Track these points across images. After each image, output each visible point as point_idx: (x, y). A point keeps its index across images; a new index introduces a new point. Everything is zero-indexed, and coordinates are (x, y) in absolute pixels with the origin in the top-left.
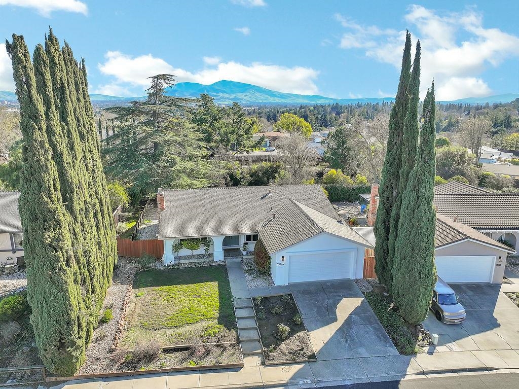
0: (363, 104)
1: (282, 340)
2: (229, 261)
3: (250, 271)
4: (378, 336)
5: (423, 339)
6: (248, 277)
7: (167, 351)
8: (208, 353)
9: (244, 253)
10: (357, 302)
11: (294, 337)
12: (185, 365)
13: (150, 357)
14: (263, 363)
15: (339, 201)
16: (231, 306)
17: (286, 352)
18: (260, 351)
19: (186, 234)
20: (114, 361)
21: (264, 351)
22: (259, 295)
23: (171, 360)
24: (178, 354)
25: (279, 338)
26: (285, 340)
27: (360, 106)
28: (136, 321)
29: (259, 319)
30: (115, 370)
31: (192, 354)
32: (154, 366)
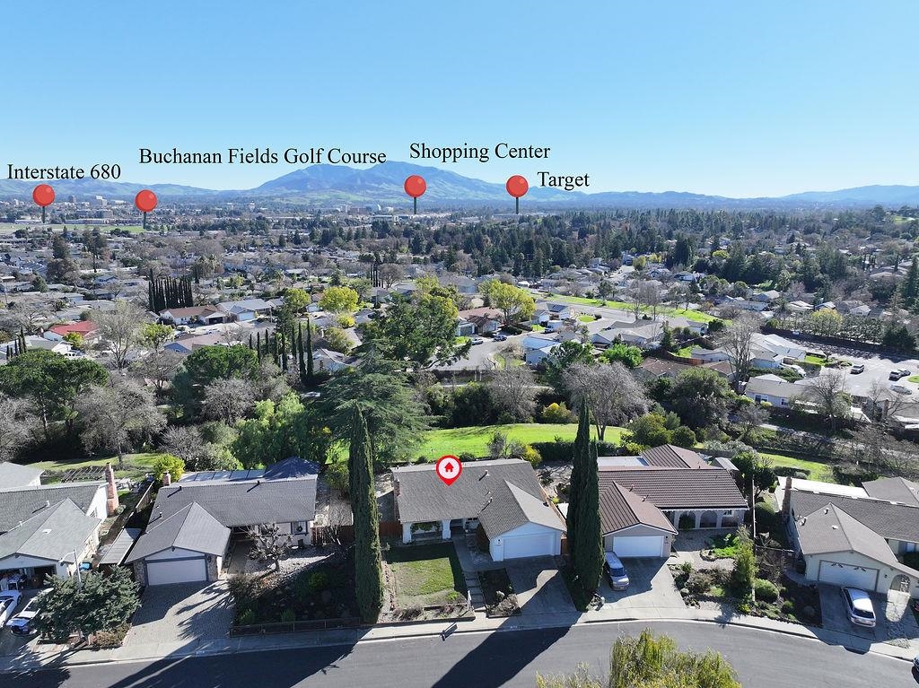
0: (625, 213)
1: (499, 601)
2: (455, 538)
3: (473, 549)
4: (564, 599)
5: (595, 601)
6: (472, 554)
7: (427, 609)
8: (452, 610)
9: (467, 531)
10: (553, 573)
11: (507, 599)
12: (439, 618)
13: (417, 613)
14: (487, 617)
15: (554, 460)
16: (463, 578)
17: (502, 609)
18: (485, 608)
19: (422, 520)
20: (396, 615)
21: (488, 609)
22: (482, 569)
23: (430, 615)
24: (434, 611)
25: (497, 600)
26: (501, 601)
27: (620, 216)
28: (400, 590)
29: (483, 588)
30: (397, 620)
31: (442, 611)
32: (421, 618)
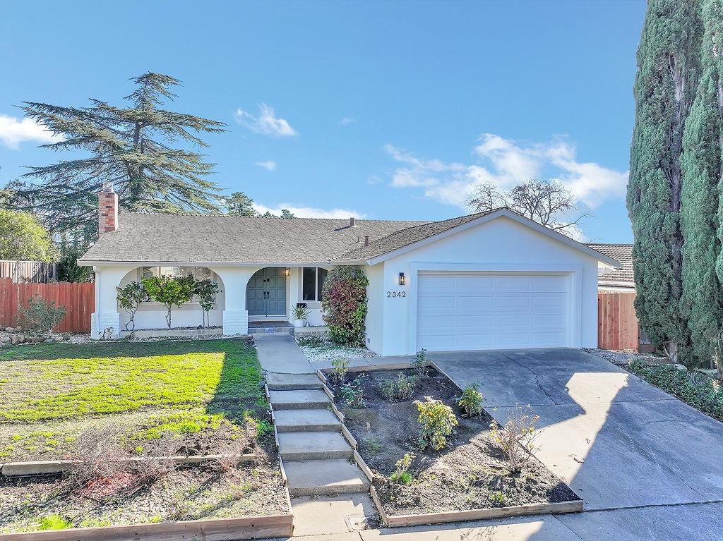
1: (432, 452)
3: (311, 344)
11: (471, 446)
17: (463, 481)
18: (357, 481)
21: (375, 482)
26: (444, 451)
